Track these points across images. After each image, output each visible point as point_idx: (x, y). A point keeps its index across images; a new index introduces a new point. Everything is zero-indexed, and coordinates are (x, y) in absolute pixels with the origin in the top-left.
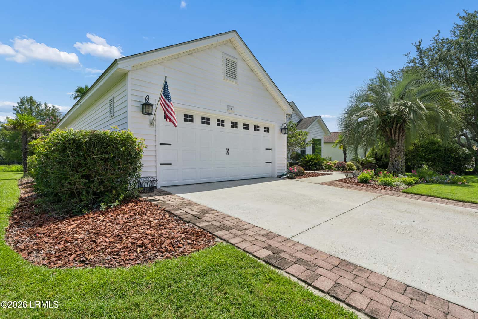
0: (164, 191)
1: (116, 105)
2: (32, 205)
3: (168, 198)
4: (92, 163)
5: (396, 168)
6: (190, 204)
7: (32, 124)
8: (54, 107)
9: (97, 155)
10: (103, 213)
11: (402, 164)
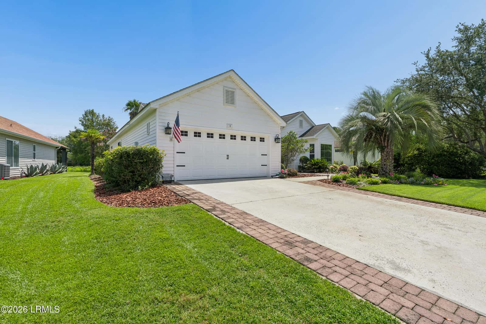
0: (178, 183)
1: (150, 128)
2: (104, 189)
3: (178, 187)
4: (135, 165)
5: (384, 171)
6: (189, 189)
7: (97, 136)
8: (109, 117)
9: (137, 160)
10: (140, 192)
11: (390, 168)
